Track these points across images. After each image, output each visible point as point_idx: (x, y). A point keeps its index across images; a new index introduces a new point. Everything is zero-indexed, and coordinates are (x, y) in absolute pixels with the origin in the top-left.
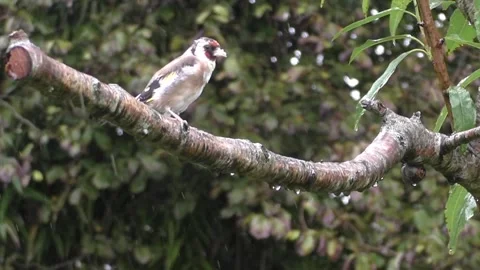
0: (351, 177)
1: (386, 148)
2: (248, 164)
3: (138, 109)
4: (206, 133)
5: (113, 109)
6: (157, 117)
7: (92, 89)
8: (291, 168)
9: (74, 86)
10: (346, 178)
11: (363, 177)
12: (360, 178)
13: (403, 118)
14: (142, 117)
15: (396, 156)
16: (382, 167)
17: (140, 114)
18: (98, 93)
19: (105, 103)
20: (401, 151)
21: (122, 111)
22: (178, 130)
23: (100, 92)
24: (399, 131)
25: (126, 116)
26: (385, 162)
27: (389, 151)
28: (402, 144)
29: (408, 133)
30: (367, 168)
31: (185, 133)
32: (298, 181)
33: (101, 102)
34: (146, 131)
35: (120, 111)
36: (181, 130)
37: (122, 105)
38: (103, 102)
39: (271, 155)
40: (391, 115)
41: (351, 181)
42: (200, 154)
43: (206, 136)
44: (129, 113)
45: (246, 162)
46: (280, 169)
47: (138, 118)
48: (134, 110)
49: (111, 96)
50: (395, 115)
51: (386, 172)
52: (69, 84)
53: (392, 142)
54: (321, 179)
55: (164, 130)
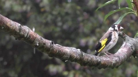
0: (114, 62)
1: (126, 50)
2: (75, 57)
3: (35, 36)
4: (59, 45)
5: (26, 36)
6: (42, 39)
7: (18, 28)
8: (91, 59)
9: (11, 27)
10: (112, 63)
11: (118, 62)
12: (117, 62)
13: (132, 38)
14: (36, 39)
15: (130, 53)
16: (125, 58)
17: (36, 38)
18: (20, 30)
19: (23, 33)
20: (132, 52)
21: (29, 36)
22: (49, 44)
23: (21, 29)
24: (130, 44)
25: (30, 39)
26: (126, 56)
27: (127, 52)
28: (132, 49)
29: (134, 44)
30: (119, 59)
31: (52, 45)
32: (94, 64)
33: (21, 33)
34: (38, 45)
35: (28, 36)
36: (50, 44)
37: (29, 34)
38: (22, 33)
39: (84, 54)
40: (127, 37)
41: (114, 64)
42: (58, 53)
43: (59, 46)
44: (31, 37)
45: (74, 56)
46: (87, 59)
47: (35, 39)
48: (33, 36)
49: (25, 31)
50: (129, 37)
51: (126, 60)
52: (9, 26)
53: (128, 48)
54: (102, 63)
55: (44, 44)
